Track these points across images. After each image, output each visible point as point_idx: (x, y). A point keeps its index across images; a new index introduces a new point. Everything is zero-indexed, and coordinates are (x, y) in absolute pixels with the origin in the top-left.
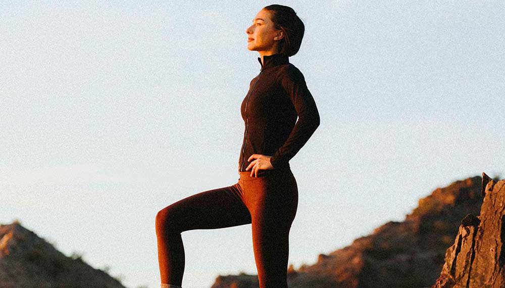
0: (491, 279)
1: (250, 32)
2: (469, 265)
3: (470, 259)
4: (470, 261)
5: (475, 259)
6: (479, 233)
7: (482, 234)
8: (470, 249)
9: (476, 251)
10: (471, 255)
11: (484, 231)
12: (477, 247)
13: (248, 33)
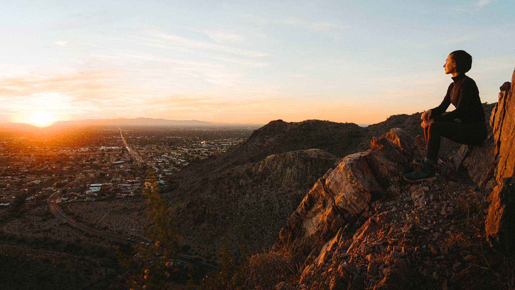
0: (512, 133)
1: (444, 66)
2: (501, 121)
3: (502, 116)
4: (502, 117)
5: (505, 117)
6: (508, 96)
7: (511, 96)
8: (502, 109)
9: (506, 110)
10: (503, 113)
11: (512, 94)
12: (507, 107)
13: (444, 67)
